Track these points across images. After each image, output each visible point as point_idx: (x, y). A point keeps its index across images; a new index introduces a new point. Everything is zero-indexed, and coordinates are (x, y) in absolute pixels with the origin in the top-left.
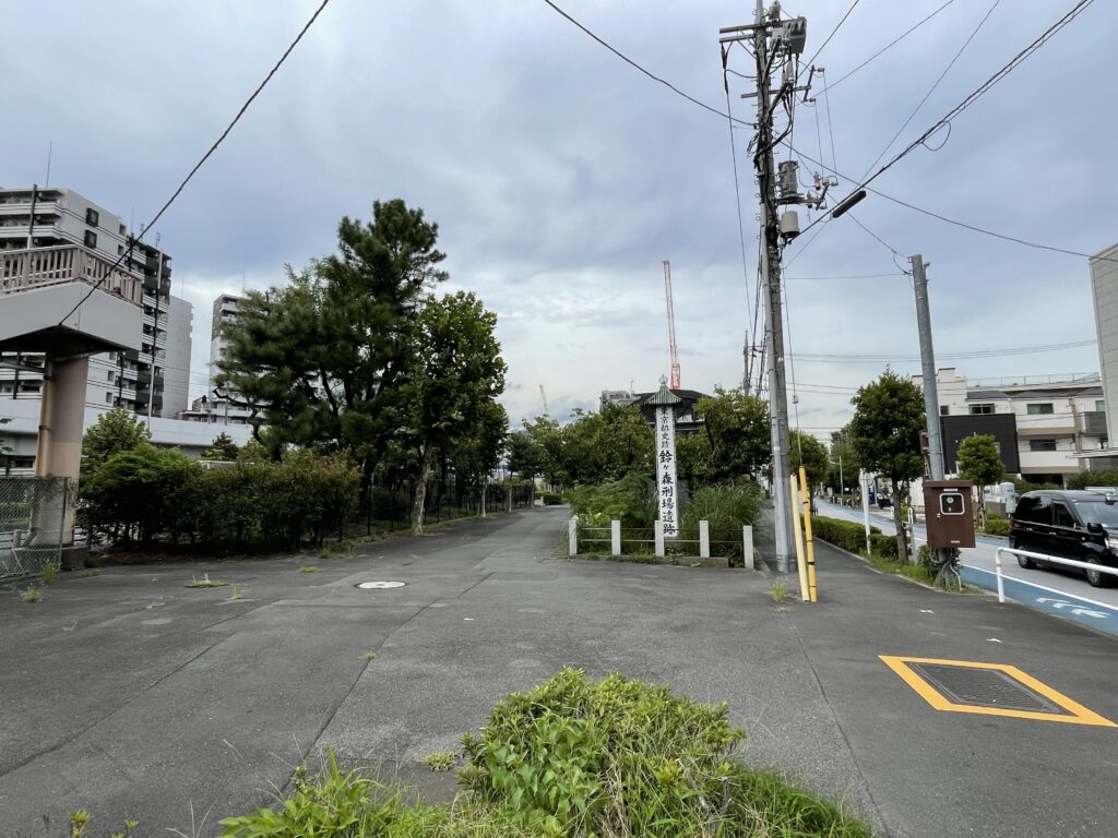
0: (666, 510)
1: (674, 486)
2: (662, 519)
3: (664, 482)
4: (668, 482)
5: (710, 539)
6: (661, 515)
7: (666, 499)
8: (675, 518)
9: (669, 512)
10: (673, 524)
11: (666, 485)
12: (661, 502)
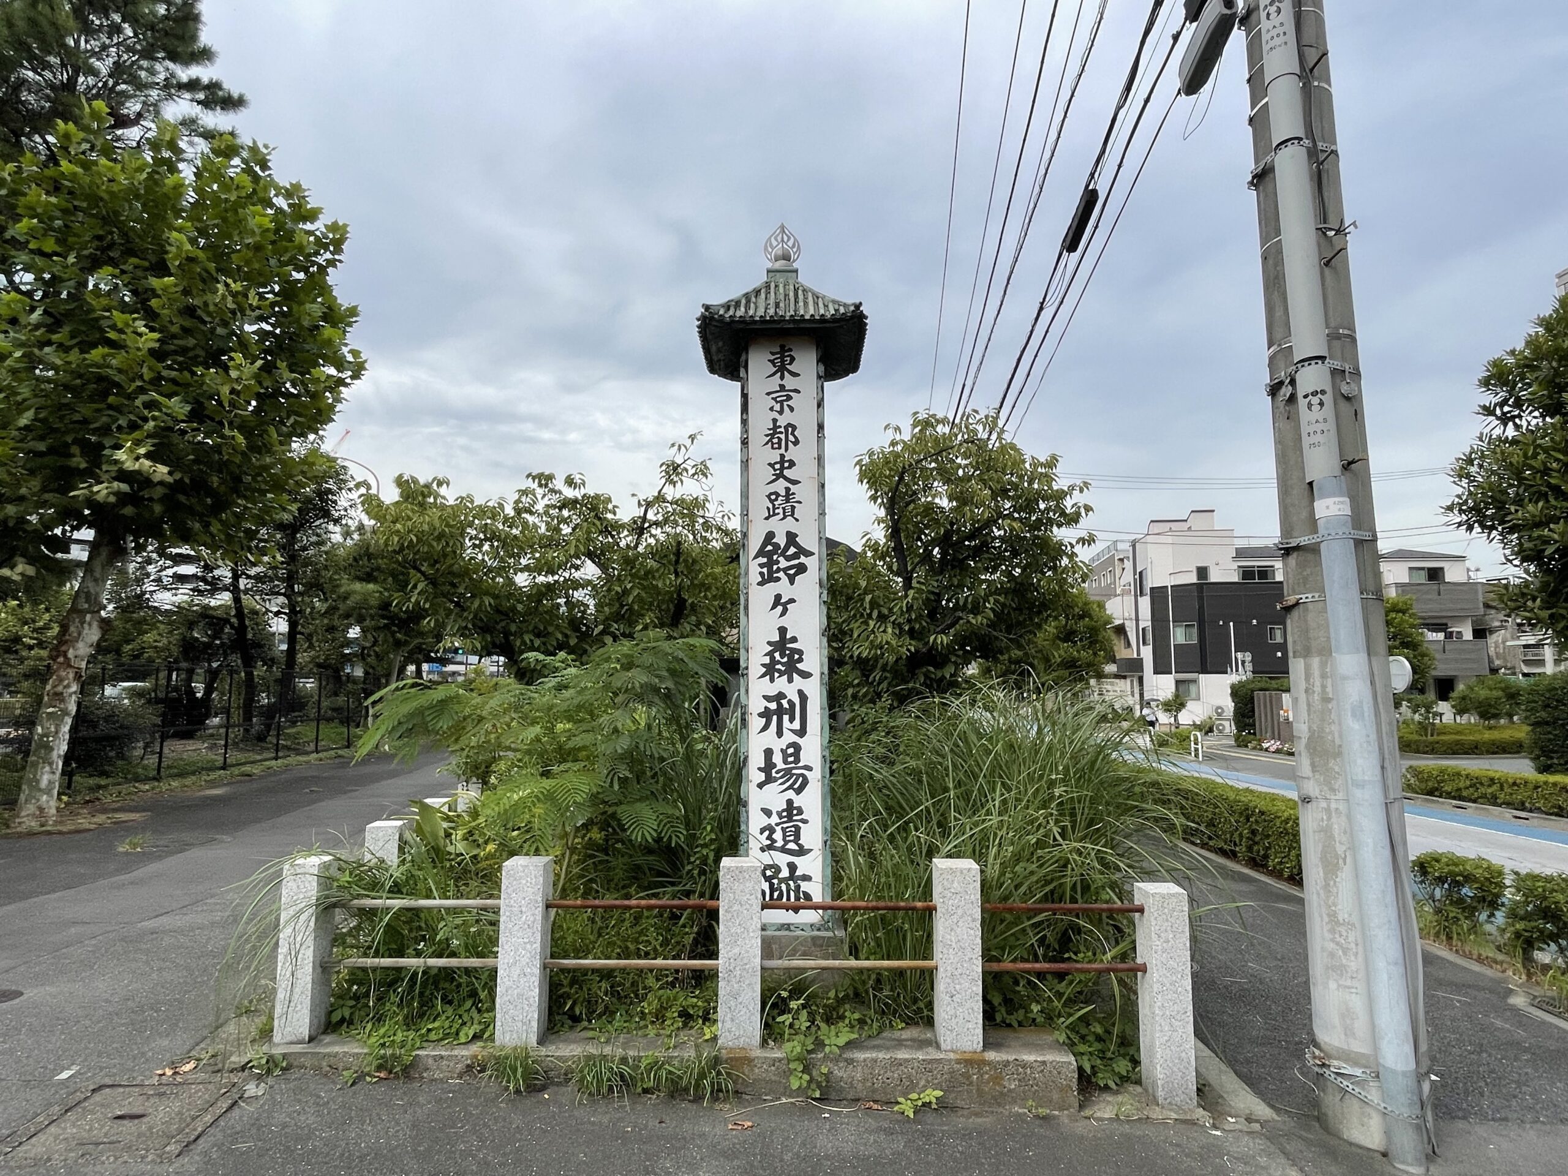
0: (775, 797)
1: (815, 690)
2: (755, 838)
3: (770, 671)
4: (792, 669)
5: (988, 956)
6: (755, 821)
7: (778, 746)
8: (813, 835)
9: (791, 810)
10: (804, 865)
11: (781, 684)
12: (756, 760)
